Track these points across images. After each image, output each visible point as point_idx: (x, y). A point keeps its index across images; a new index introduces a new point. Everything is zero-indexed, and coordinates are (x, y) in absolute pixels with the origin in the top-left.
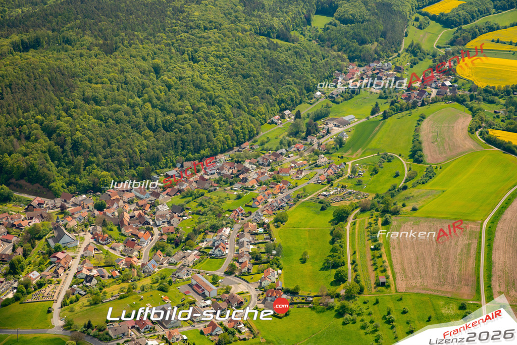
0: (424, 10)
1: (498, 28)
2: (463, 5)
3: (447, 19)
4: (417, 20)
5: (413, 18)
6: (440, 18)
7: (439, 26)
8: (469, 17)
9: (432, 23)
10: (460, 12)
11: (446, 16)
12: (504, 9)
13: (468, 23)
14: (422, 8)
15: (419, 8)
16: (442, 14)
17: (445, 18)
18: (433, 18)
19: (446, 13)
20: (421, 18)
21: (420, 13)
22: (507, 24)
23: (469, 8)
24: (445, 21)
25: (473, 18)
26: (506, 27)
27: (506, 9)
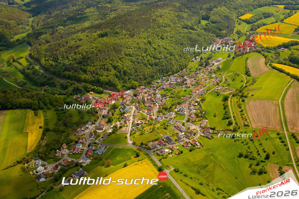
0: (240, 18)
1: (267, 25)
2: (253, 16)
3: (248, 21)
4: (238, 21)
5: (236, 21)
6: (245, 21)
7: (245, 24)
8: (256, 20)
9: (243, 22)
10: (253, 19)
11: (248, 20)
12: (267, 17)
13: (255, 22)
14: (239, 17)
15: (238, 17)
16: (246, 19)
17: (247, 21)
18: (243, 21)
19: (247, 19)
20: (239, 21)
21: (238, 19)
22: (269, 23)
23: (255, 17)
24: (248, 22)
25: (257, 21)
26: (269, 24)
27: (268, 18)
